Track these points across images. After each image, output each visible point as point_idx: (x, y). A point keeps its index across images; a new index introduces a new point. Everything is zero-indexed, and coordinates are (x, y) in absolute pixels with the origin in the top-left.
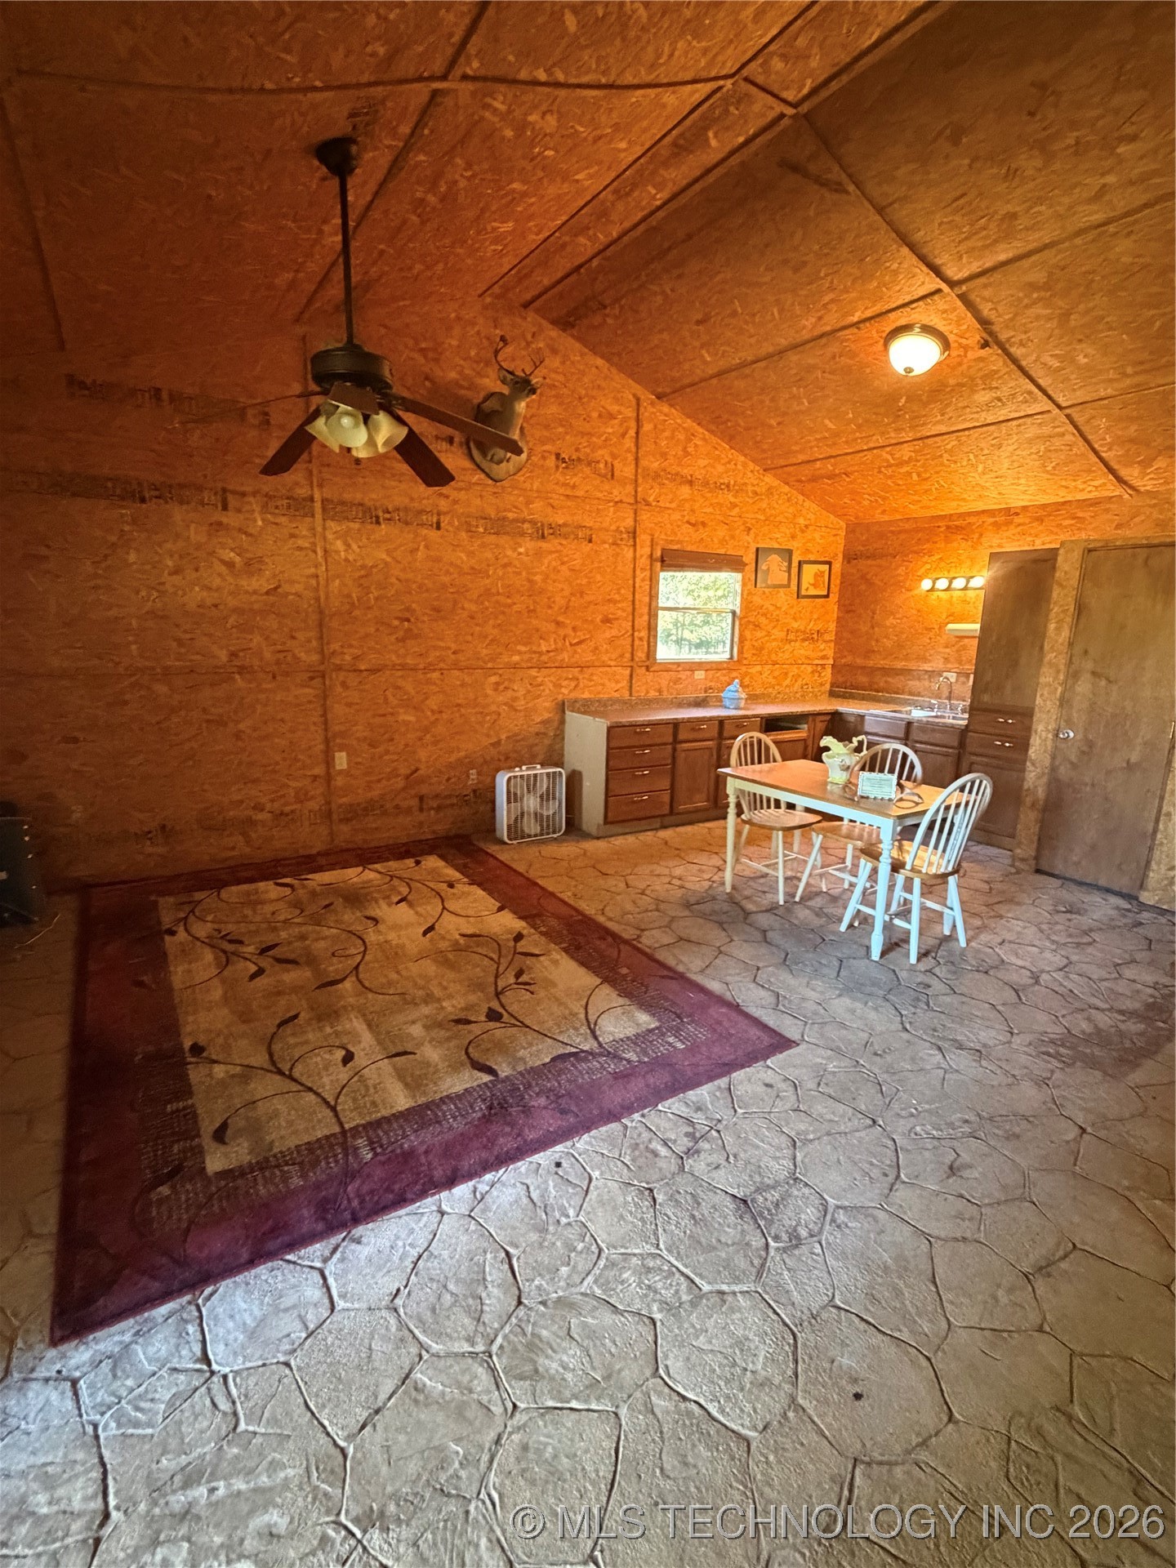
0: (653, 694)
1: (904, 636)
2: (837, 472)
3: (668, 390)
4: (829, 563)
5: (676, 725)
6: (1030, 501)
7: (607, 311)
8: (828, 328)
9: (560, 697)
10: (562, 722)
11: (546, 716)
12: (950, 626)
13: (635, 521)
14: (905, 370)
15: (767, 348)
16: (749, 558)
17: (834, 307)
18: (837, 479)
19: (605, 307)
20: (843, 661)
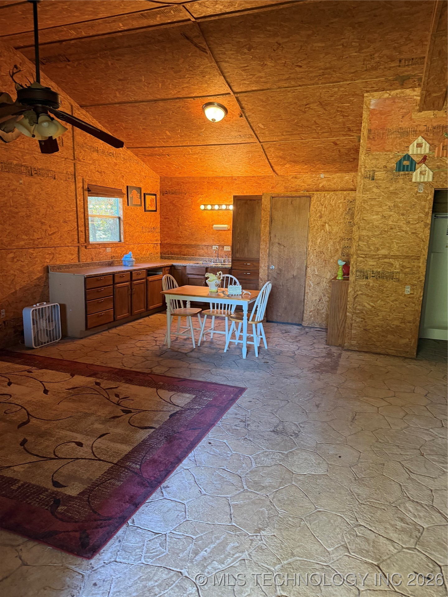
0: (89, 261)
1: (194, 230)
2: (164, 153)
3: (88, 104)
4: (155, 195)
5: (113, 275)
6: (241, 175)
7: (69, 63)
8: (181, 96)
9: (46, 264)
10: (47, 278)
11: (39, 275)
12: (215, 226)
13: (75, 169)
14: (212, 119)
15: (150, 97)
16: (125, 191)
17: (187, 89)
18: (163, 156)
19: (69, 61)
20: (166, 242)
